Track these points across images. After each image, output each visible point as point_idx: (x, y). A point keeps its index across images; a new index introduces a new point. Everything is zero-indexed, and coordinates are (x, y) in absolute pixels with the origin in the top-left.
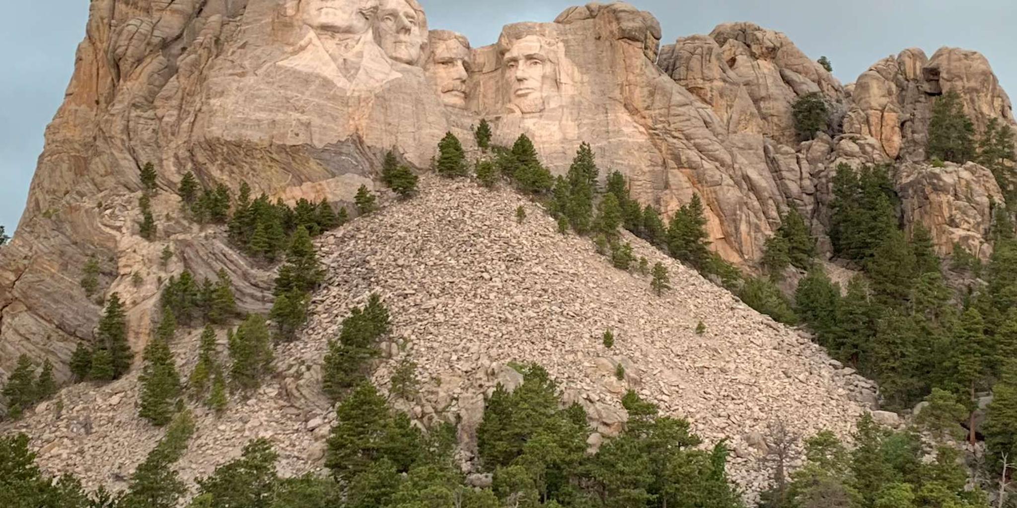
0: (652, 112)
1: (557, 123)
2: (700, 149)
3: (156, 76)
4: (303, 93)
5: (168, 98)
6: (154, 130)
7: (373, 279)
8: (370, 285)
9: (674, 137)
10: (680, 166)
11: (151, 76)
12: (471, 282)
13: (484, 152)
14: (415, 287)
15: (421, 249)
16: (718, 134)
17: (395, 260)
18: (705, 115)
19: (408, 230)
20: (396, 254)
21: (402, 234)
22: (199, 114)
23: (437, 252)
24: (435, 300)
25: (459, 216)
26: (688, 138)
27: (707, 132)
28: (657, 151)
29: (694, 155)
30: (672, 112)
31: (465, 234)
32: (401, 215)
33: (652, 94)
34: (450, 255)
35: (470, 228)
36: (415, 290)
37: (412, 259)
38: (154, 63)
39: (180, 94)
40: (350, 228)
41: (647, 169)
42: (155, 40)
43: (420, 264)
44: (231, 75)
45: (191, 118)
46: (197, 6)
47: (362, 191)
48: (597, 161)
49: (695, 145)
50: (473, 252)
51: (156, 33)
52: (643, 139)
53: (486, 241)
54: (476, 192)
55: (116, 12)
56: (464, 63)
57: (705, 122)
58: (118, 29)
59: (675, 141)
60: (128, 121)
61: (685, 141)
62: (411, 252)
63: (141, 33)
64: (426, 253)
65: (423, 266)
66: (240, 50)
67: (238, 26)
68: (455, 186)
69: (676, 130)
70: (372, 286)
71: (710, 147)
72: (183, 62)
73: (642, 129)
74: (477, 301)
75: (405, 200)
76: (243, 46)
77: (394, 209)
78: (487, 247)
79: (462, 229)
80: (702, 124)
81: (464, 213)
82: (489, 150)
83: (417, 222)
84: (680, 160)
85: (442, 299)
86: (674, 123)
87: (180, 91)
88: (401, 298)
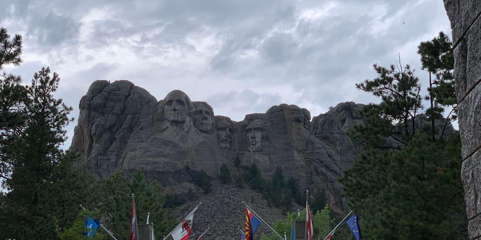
0: (307, 152)
1: (268, 156)
2: (326, 167)
3: (107, 141)
4: (166, 149)
5: (112, 152)
6: (107, 165)
7: (196, 228)
8: (195, 231)
9: (315, 162)
10: (318, 174)
11: (105, 141)
12: (233, 229)
13: (238, 170)
14: (212, 231)
15: (214, 215)
16: (334, 160)
17: (204, 220)
18: (329, 151)
19: (208, 207)
20: (204, 217)
21: (206, 208)
22: (125, 158)
23: (220, 216)
24: (220, 237)
25: (228, 200)
26: (321, 162)
27: (329, 159)
28: (309, 168)
29: (324, 170)
30: (315, 151)
31: (231, 208)
32: (206, 200)
33: (307, 144)
34: (225, 218)
35: (233, 206)
36: (212, 232)
37: (211, 219)
38: (106, 136)
39: (117, 149)
40: (186, 206)
41: (304, 176)
42: (107, 127)
43: (214, 221)
44: (137, 142)
45: (122, 160)
46: (122, 110)
47: (190, 190)
48: (284, 173)
49: (324, 165)
50: (234, 216)
51: (107, 124)
52: (303, 163)
53: (239, 211)
54: (235, 189)
55: (91, 115)
56: (229, 129)
57: (329, 155)
58: (92, 122)
59: (316, 164)
60: (97, 161)
61: (320, 164)
62: (210, 216)
63: (101, 124)
64: (216, 217)
65: (215, 222)
66: (140, 131)
67: (139, 119)
68: (227, 187)
69: (317, 159)
70: (196, 231)
71: (330, 166)
72: (118, 136)
73: (303, 158)
74: (236, 237)
75: (207, 193)
76: (141, 129)
77: (203, 197)
78: (240, 214)
79: (230, 206)
80: (328, 156)
81: (230, 199)
82: (240, 169)
83: (212, 203)
84: (318, 171)
85: (223, 236)
86: (315, 156)
87: (117, 148)
88: (207, 236)
